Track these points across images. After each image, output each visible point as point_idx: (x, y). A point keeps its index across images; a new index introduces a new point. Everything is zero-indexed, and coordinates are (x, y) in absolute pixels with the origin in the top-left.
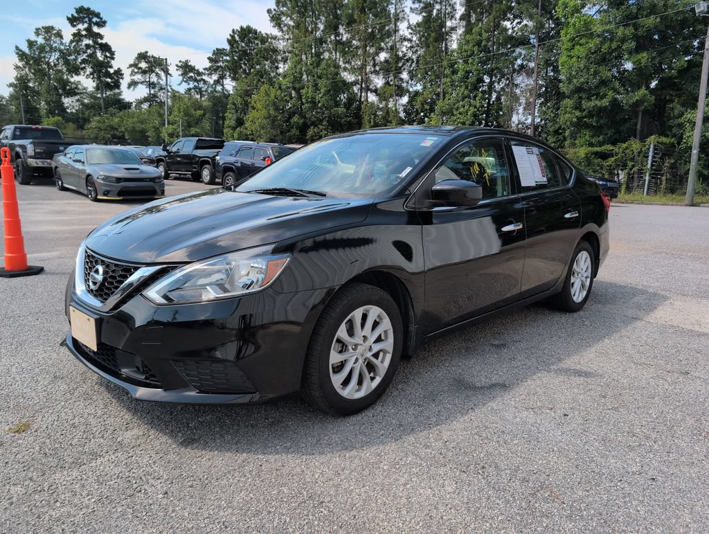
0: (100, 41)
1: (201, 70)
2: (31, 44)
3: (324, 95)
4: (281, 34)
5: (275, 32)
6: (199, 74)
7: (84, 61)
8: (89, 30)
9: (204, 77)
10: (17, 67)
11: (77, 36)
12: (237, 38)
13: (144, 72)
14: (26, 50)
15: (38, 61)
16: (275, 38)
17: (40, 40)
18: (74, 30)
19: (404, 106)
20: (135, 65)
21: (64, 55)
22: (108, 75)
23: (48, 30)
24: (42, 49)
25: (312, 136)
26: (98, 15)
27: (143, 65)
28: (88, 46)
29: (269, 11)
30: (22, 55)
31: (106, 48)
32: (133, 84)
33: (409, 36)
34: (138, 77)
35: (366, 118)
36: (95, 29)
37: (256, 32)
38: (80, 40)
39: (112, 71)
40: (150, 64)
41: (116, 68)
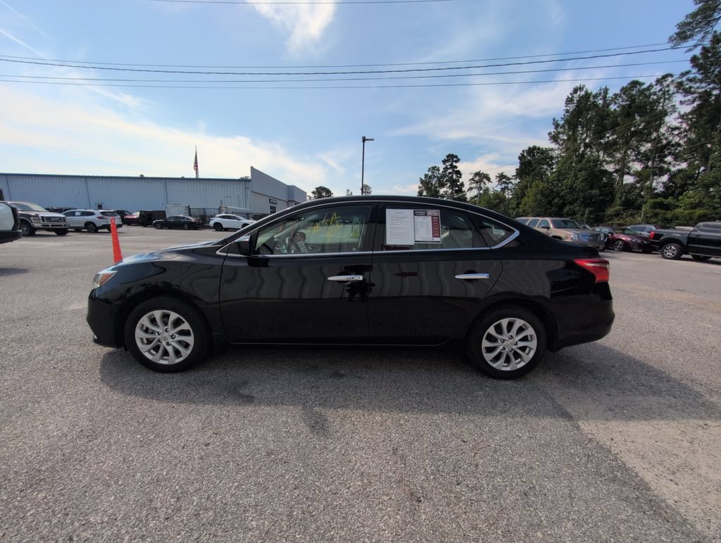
0: (455, 170)
1: (510, 177)
2: (426, 175)
3: (582, 182)
4: (557, 146)
5: (554, 146)
6: (509, 179)
7: (447, 181)
8: (451, 165)
9: (511, 181)
10: (420, 187)
11: (446, 169)
12: (526, 155)
13: (477, 182)
14: (424, 179)
15: (428, 184)
16: (552, 150)
17: (430, 174)
18: (445, 166)
19: (663, 183)
20: (473, 179)
21: (439, 179)
22: (457, 186)
23: (434, 168)
24: (430, 177)
25: (568, 211)
26: (456, 157)
27: (477, 179)
28: (450, 173)
29: (550, 134)
30: (422, 182)
31: (458, 173)
32: (471, 189)
33: (679, 125)
34: (474, 185)
35: (618, 195)
36: (454, 164)
37: (539, 148)
38: (447, 171)
39: (459, 184)
40: (481, 177)
41: (461, 182)
